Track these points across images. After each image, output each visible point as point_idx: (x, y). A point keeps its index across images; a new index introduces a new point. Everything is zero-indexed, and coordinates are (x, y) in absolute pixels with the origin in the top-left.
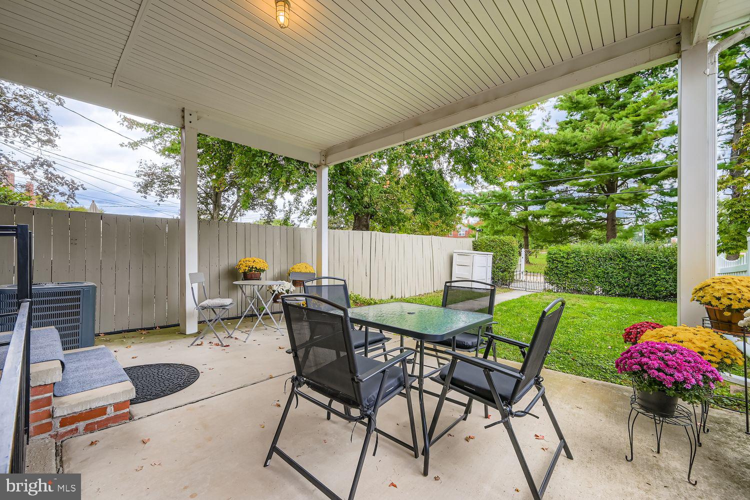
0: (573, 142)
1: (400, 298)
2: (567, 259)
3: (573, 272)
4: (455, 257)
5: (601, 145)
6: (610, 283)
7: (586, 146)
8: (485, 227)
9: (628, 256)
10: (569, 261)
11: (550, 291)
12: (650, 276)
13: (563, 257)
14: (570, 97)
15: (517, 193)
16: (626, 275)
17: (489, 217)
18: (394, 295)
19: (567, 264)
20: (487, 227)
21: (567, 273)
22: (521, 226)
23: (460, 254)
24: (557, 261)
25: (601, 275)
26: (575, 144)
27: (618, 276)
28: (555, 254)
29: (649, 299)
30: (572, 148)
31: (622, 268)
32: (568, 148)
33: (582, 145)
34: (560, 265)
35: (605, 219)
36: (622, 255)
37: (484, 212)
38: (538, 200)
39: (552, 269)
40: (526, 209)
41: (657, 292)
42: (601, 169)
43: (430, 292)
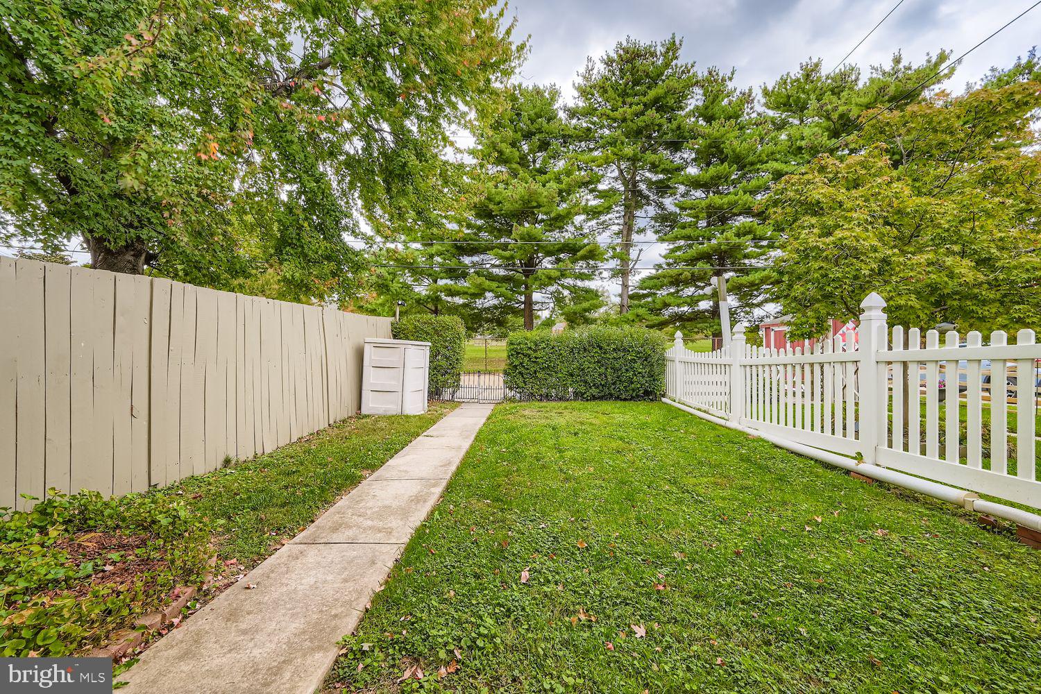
0: (497, 199)
1: (251, 457)
2: (535, 351)
3: (543, 369)
4: (368, 351)
5: (526, 211)
6: (586, 382)
7: (511, 208)
8: (381, 304)
9: (604, 345)
10: (539, 354)
11: (512, 400)
12: (627, 370)
13: (530, 348)
14: (493, 143)
15: (424, 259)
16: (602, 370)
17: (388, 290)
18: (232, 455)
19: (536, 358)
20: (382, 305)
21: (535, 372)
22: (429, 306)
23: (378, 346)
24: (523, 354)
25: (576, 372)
26: (500, 203)
27: (594, 373)
28: (520, 344)
29: (625, 400)
30: (495, 207)
31: (598, 362)
32: (491, 206)
33: (507, 206)
34: (526, 359)
35: (522, 303)
36: (597, 345)
37: (380, 282)
38: (452, 273)
39: (515, 366)
40: (435, 281)
41: (633, 390)
42: (529, 237)
43: (322, 428)
